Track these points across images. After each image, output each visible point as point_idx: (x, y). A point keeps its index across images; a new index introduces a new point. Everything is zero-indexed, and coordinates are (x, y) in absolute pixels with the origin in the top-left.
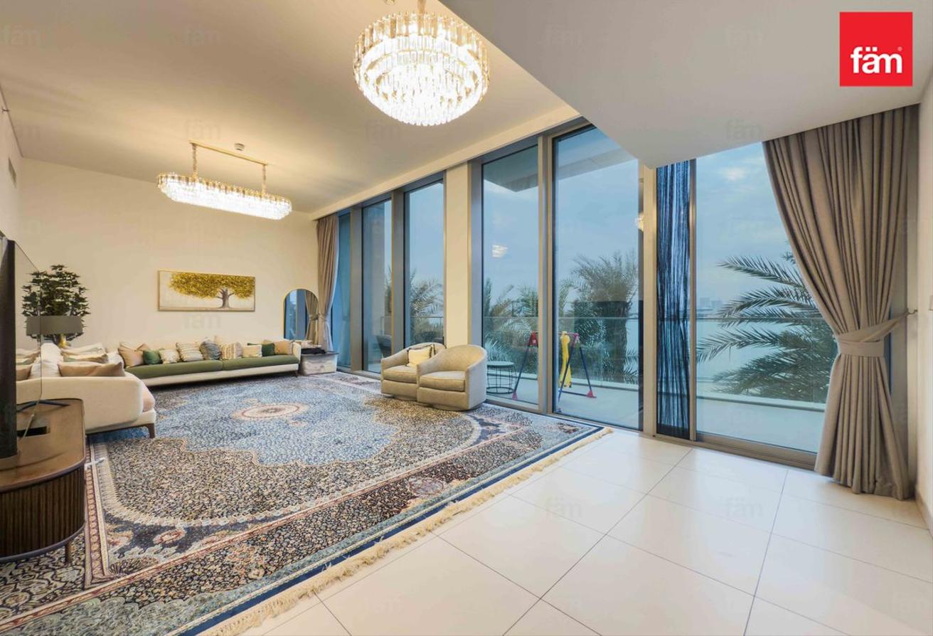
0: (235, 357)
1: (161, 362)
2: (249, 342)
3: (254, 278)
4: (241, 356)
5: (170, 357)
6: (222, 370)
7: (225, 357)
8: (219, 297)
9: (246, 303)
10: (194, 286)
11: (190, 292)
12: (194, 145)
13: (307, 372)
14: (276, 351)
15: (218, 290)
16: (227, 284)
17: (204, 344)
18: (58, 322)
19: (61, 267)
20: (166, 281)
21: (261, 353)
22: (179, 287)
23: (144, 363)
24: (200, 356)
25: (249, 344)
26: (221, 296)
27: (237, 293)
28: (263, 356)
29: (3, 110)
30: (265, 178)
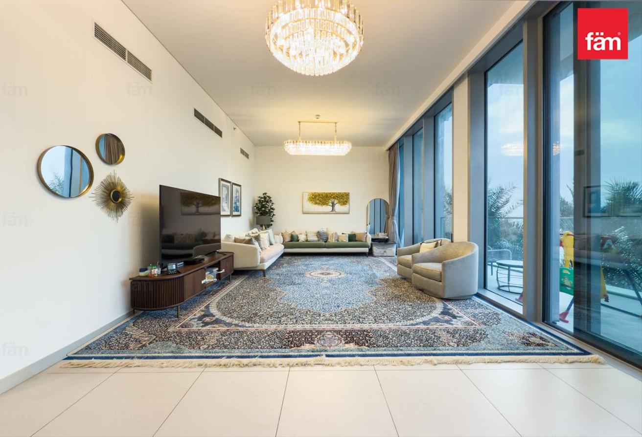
0: (333, 241)
1: (298, 241)
2: (343, 232)
3: (349, 193)
4: (338, 241)
5: (302, 238)
6: (324, 248)
7: (329, 240)
9: (344, 208)
10: (318, 199)
11: (316, 203)
12: (299, 122)
13: (375, 254)
14: (357, 239)
15: (330, 201)
16: (334, 198)
17: (318, 232)
18: (265, 218)
19: (266, 194)
20: (306, 197)
21: (348, 239)
22: (311, 201)
23: (291, 241)
24: (316, 239)
25: (343, 234)
26: (331, 205)
27: (339, 202)
28: (350, 240)
29: (234, 129)
30: (336, 131)
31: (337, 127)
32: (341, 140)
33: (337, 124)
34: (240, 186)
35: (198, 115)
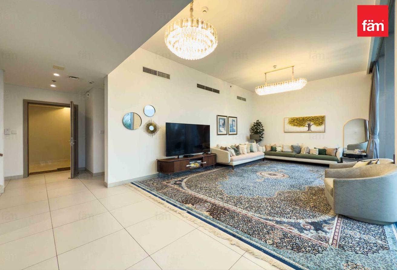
0: (304, 153)
1: (276, 151)
3: (324, 116)
4: (309, 153)
5: (279, 149)
6: (294, 157)
7: (301, 152)
8: (306, 126)
9: (321, 128)
10: (296, 122)
11: (295, 125)
12: (265, 73)
14: (327, 153)
15: (306, 123)
16: (310, 120)
17: (292, 146)
18: (257, 136)
19: (258, 121)
20: (287, 121)
21: (318, 152)
22: (290, 123)
23: (271, 151)
24: (290, 150)
25: (315, 148)
26: (308, 126)
27: (315, 124)
28: (319, 154)
29: (231, 87)
30: (293, 73)
31: (294, 70)
32: (296, 78)
33: (294, 67)
34: (236, 118)
35: (199, 86)
